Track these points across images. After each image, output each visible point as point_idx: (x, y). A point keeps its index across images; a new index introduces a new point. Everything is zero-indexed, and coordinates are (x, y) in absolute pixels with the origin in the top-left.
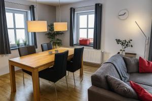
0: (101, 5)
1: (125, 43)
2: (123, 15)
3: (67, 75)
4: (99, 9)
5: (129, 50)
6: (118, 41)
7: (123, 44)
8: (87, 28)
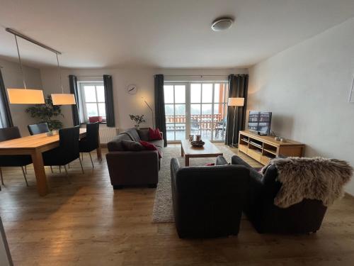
0: (111, 77)
1: (139, 119)
2: (132, 90)
3: (81, 157)
4: (108, 82)
5: (142, 125)
6: (132, 117)
7: (136, 119)
8: (97, 103)
